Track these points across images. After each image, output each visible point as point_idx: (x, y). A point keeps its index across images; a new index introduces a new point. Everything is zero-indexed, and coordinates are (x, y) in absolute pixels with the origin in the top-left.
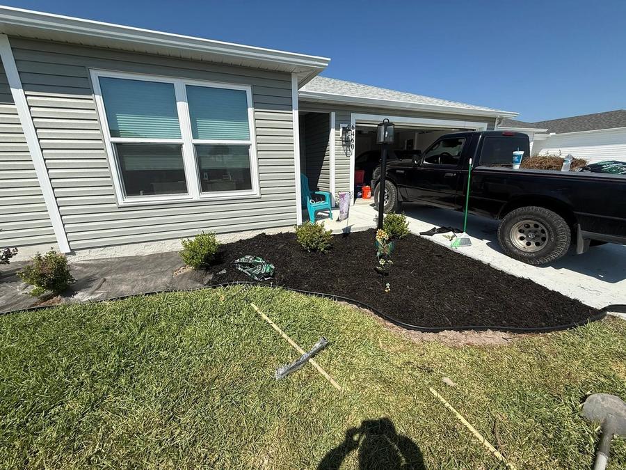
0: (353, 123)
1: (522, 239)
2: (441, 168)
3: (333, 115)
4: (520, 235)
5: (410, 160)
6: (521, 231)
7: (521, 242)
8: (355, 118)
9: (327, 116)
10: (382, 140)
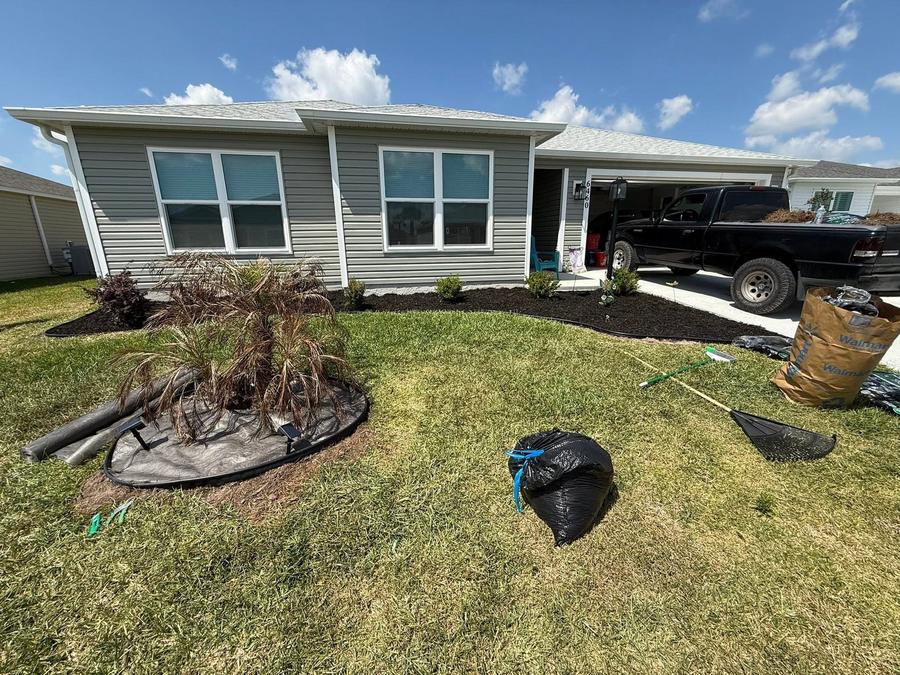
0: (589, 179)
1: (753, 291)
2: (682, 225)
3: (566, 172)
4: (752, 288)
5: (648, 219)
6: (753, 284)
7: (752, 294)
8: (591, 173)
9: (560, 173)
10: (614, 197)
